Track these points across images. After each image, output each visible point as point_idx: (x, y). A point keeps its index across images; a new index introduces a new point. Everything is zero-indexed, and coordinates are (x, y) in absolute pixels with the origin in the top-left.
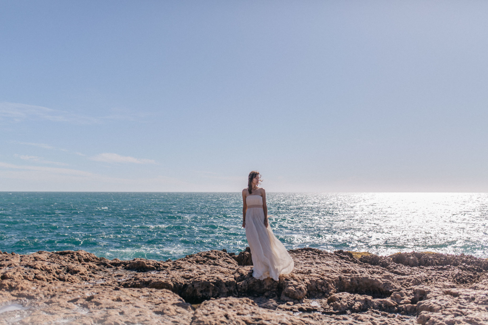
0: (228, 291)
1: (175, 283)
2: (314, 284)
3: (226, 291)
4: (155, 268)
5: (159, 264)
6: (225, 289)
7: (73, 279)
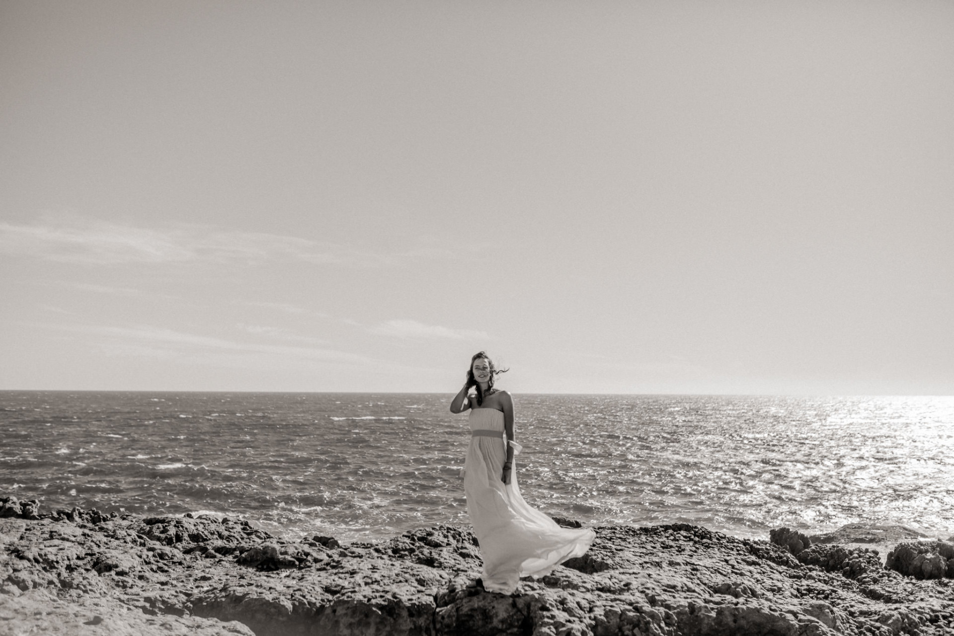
0: (413, 627)
1: (297, 604)
2: (615, 621)
3: (409, 628)
4: (297, 563)
5: (307, 554)
6: (406, 621)
7: (90, 585)
